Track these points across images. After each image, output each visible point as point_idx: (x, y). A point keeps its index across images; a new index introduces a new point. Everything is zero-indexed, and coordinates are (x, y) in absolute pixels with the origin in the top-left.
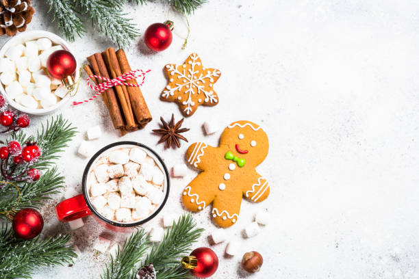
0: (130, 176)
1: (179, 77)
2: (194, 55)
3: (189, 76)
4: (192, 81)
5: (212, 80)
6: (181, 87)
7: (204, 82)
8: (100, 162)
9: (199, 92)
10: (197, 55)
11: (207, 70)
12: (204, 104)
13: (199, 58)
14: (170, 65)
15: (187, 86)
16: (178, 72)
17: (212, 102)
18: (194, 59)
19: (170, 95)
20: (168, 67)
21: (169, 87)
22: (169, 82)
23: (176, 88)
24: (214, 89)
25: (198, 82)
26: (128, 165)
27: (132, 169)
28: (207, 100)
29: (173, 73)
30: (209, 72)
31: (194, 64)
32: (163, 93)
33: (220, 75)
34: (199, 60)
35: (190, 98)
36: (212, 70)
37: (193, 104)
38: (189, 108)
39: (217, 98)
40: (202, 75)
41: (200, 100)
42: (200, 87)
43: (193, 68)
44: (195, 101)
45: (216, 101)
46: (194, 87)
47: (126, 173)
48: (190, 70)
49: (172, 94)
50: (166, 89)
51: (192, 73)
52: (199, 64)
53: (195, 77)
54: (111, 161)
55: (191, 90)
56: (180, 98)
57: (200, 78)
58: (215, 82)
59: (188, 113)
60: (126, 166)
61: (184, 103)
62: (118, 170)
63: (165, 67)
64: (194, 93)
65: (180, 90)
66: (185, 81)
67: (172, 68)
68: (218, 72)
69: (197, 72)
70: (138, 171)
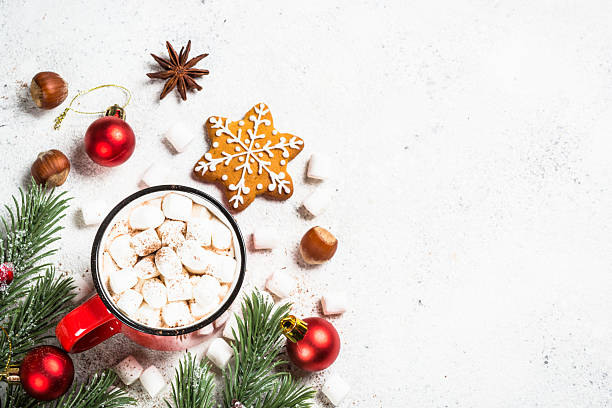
0: (172, 245)
1: (230, 141)
2: (262, 107)
3: (247, 141)
4: (250, 151)
5: (286, 154)
6: (230, 157)
7: (271, 155)
8: (115, 233)
9: (260, 172)
10: (266, 107)
11: (280, 135)
12: (267, 195)
13: (269, 114)
14: (217, 119)
15: (242, 159)
16: (229, 132)
17: (280, 192)
18: (261, 113)
19: (209, 170)
20: (212, 120)
21: (209, 156)
22: (210, 147)
23: (221, 160)
24: (288, 170)
25: (261, 155)
26: (166, 228)
27: (172, 231)
28: (272, 187)
29: (219, 133)
30: (283, 139)
31: (258, 123)
32: (197, 165)
33: (302, 146)
34: (268, 116)
35: (243, 180)
36: (289, 137)
37: (247, 190)
38: (238, 197)
39: (291, 186)
40: (269, 142)
41: (260, 186)
42: (262, 163)
43: (256, 128)
44: (251, 187)
45: (288, 191)
46: (253, 160)
47: (164, 242)
48: (250, 131)
49: (213, 168)
50: (204, 159)
51: (253, 137)
52: (268, 123)
53: (257, 145)
54: (134, 228)
55: (247, 165)
56: (225, 177)
57: (266, 148)
58: (291, 158)
59: (236, 205)
60: (161, 230)
61: (232, 187)
62: (149, 239)
63: (208, 121)
64: (250, 171)
65: (227, 163)
66: (238, 149)
67: (219, 124)
68: (300, 142)
69: (263, 136)
70: (184, 234)
